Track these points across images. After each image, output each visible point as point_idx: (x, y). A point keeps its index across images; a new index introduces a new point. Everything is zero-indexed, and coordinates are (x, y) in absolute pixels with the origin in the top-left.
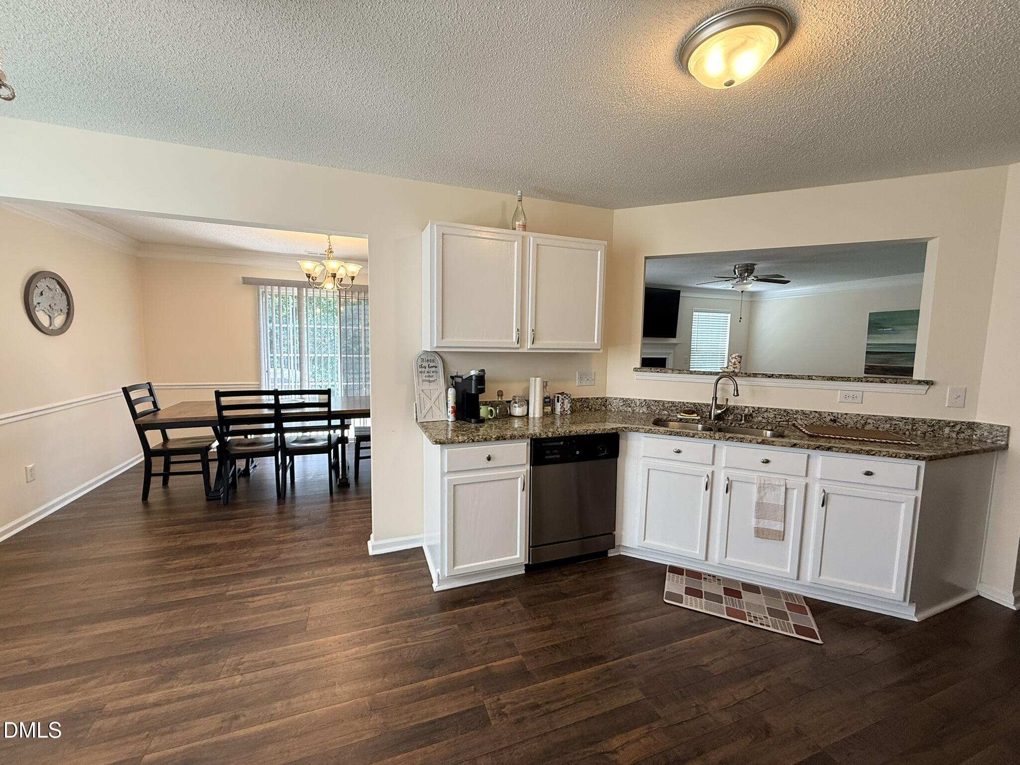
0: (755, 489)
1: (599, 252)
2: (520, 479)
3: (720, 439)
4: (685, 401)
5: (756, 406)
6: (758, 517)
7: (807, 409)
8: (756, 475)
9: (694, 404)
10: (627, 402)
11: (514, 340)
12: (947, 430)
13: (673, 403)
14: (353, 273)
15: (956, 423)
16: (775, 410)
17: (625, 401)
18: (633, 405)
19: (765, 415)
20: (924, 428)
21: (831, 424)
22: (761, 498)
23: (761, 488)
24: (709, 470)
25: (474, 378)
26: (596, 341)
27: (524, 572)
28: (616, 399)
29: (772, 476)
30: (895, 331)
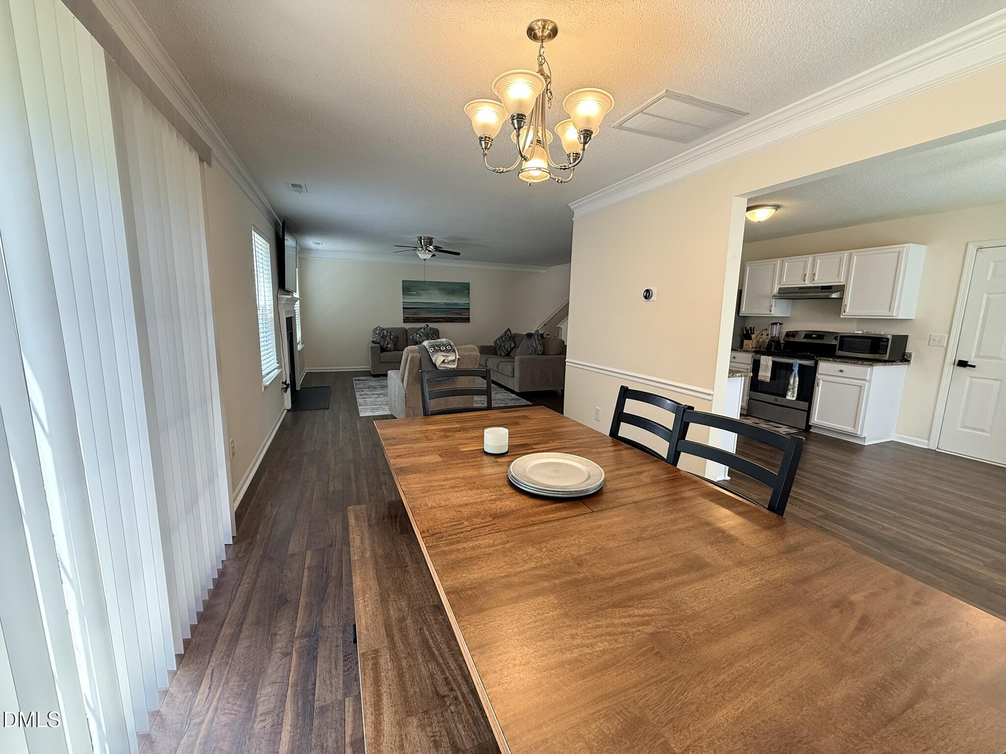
30: (418, 294)
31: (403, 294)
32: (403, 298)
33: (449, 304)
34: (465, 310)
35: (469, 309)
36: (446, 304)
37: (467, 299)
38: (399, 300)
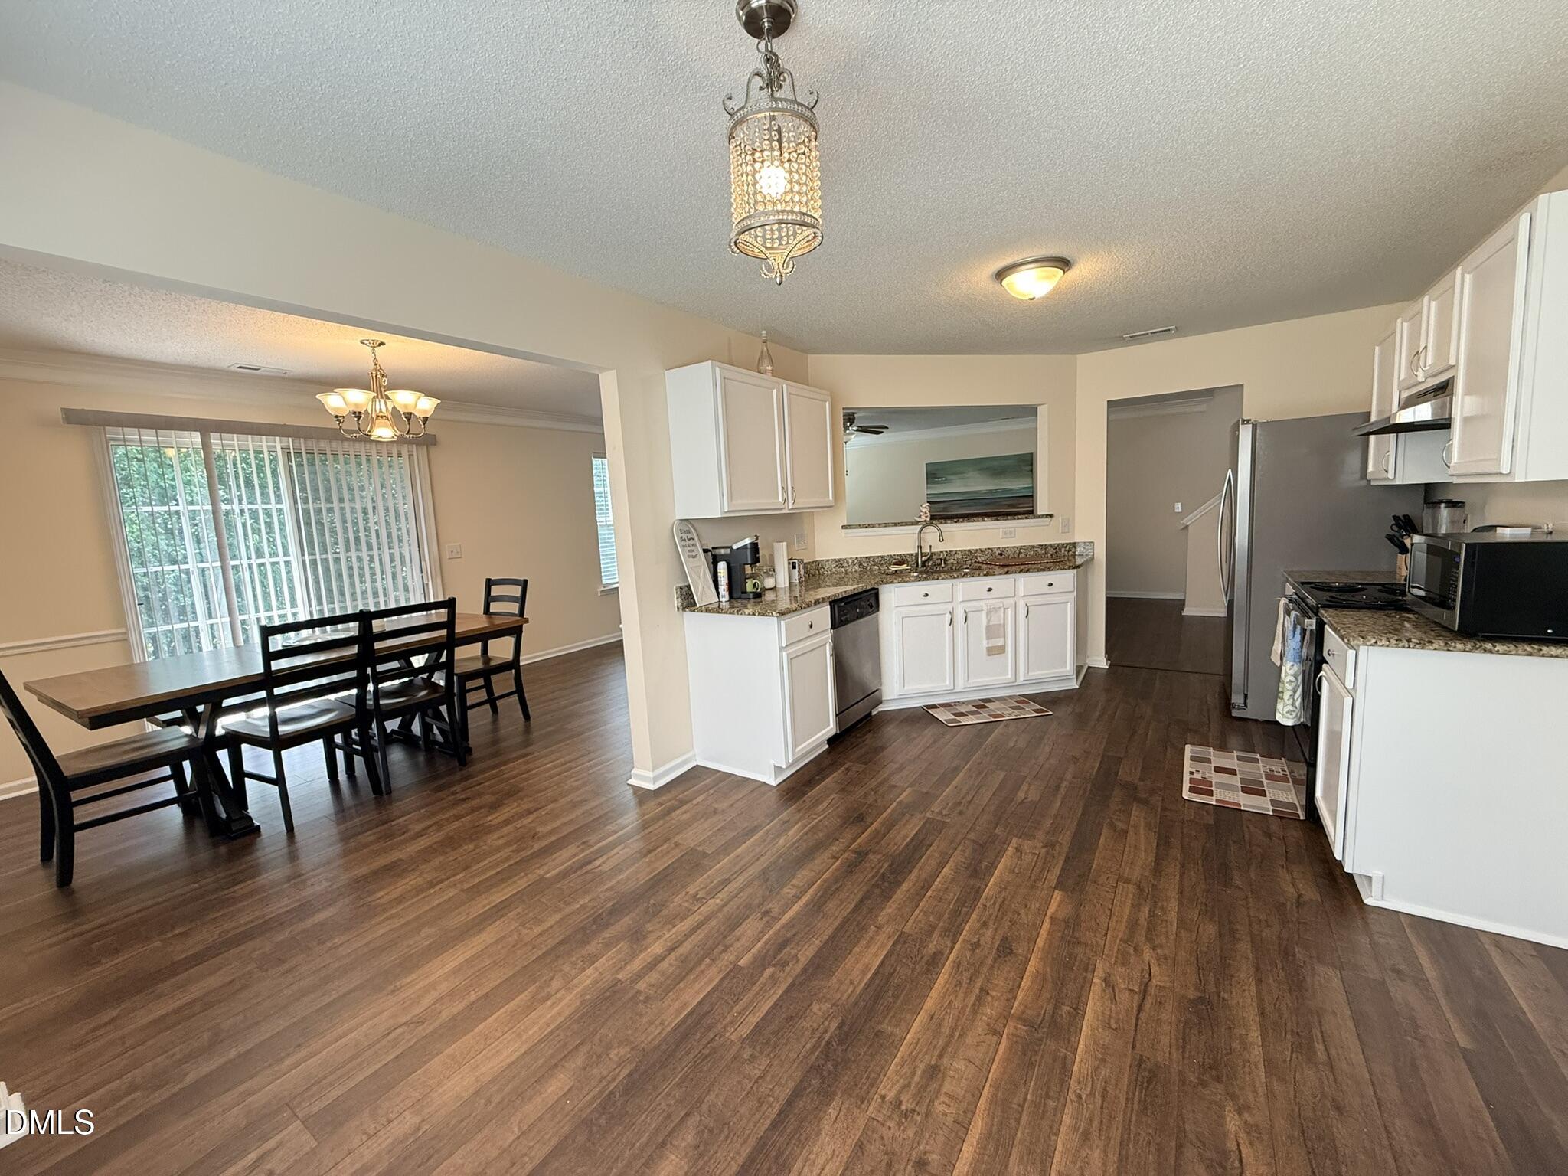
0: (984, 615)
1: (827, 403)
2: (828, 645)
3: (957, 577)
4: (892, 554)
5: (948, 550)
6: (988, 638)
7: (983, 547)
8: (982, 603)
9: (900, 555)
10: (839, 563)
11: (780, 500)
12: (1063, 550)
13: (882, 557)
14: (425, 411)
15: (1067, 544)
16: (962, 551)
17: (837, 561)
18: (846, 565)
19: (956, 557)
20: (1051, 551)
21: (999, 557)
22: (989, 621)
23: (988, 613)
24: (949, 607)
25: (749, 547)
26: (831, 498)
27: (827, 746)
28: (828, 561)
29: (993, 601)
30: (948, 481)
31: (927, 483)
32: (928, 488)
33: (996, 491)
34: (1026, 499)
35: (1032, 496)
36: (991, 492)
37: (1030, 480)
38: (922, 490)
